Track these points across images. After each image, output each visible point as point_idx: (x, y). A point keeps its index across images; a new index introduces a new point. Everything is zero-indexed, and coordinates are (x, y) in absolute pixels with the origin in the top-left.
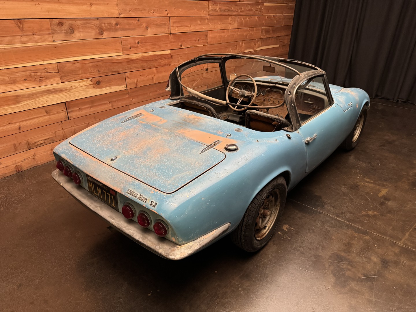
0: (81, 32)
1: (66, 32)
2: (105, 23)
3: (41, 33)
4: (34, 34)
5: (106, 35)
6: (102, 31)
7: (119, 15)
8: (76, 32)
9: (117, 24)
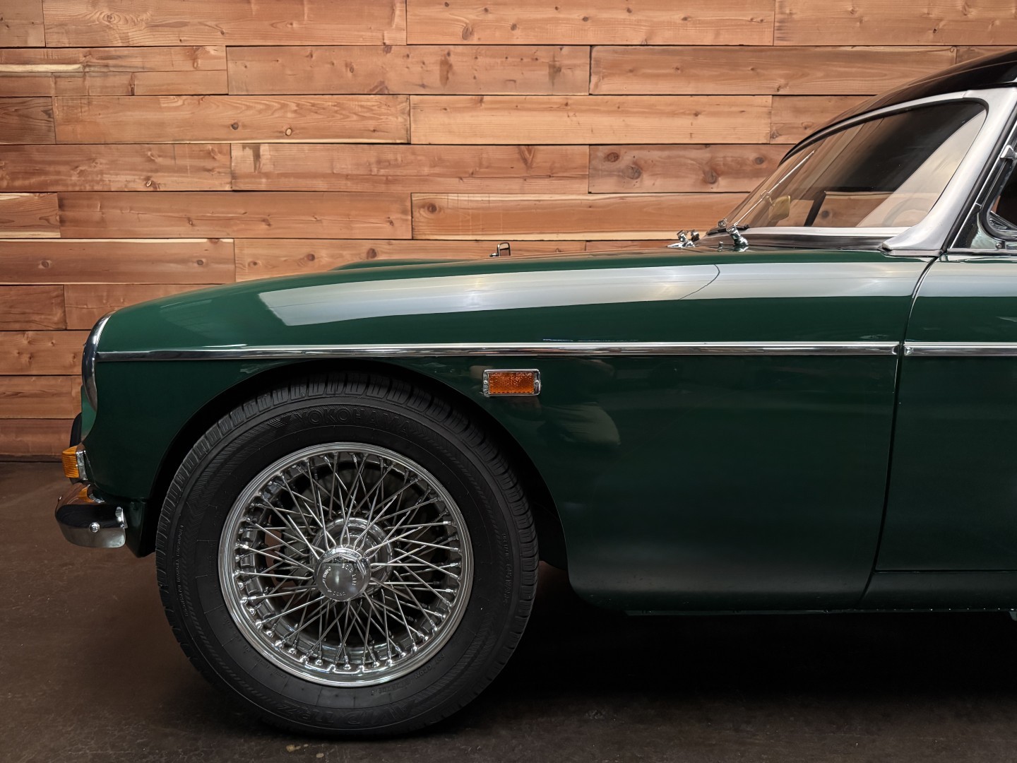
0: (657, 174)
1: (621, 174)
2: (724, 157)
3: (565, 174)
4: (550, 176)
5: (723, 184)
6: (714, 174)
7: (772, 137)
8: (645, 176)
9: (760, 160)
